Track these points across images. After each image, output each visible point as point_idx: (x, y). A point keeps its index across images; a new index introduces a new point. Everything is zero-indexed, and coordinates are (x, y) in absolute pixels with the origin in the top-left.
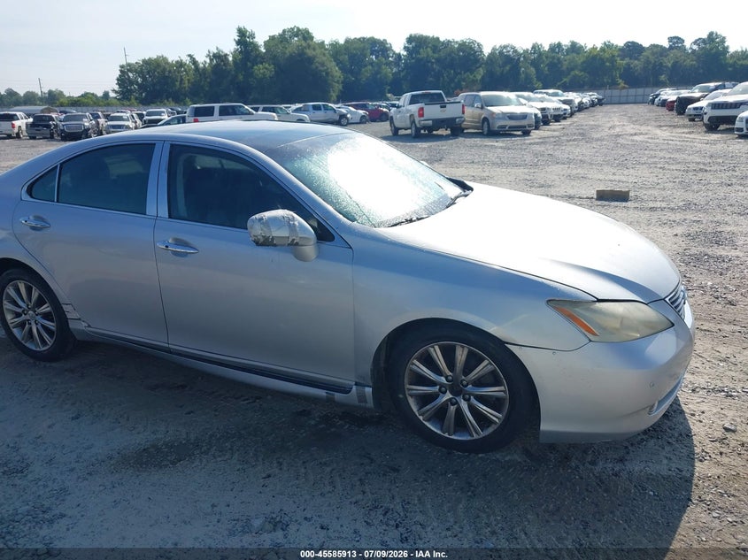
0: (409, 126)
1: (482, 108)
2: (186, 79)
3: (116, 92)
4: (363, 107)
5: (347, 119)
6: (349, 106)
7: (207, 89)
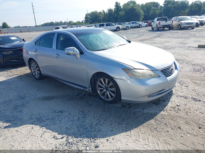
0: (156, 27)
1: (179, 21)
2: (101, 16)
3: (84, 21)
4: (147, 22)
5: (142, 26)
6: (143, 22)
7: (107, 19)
